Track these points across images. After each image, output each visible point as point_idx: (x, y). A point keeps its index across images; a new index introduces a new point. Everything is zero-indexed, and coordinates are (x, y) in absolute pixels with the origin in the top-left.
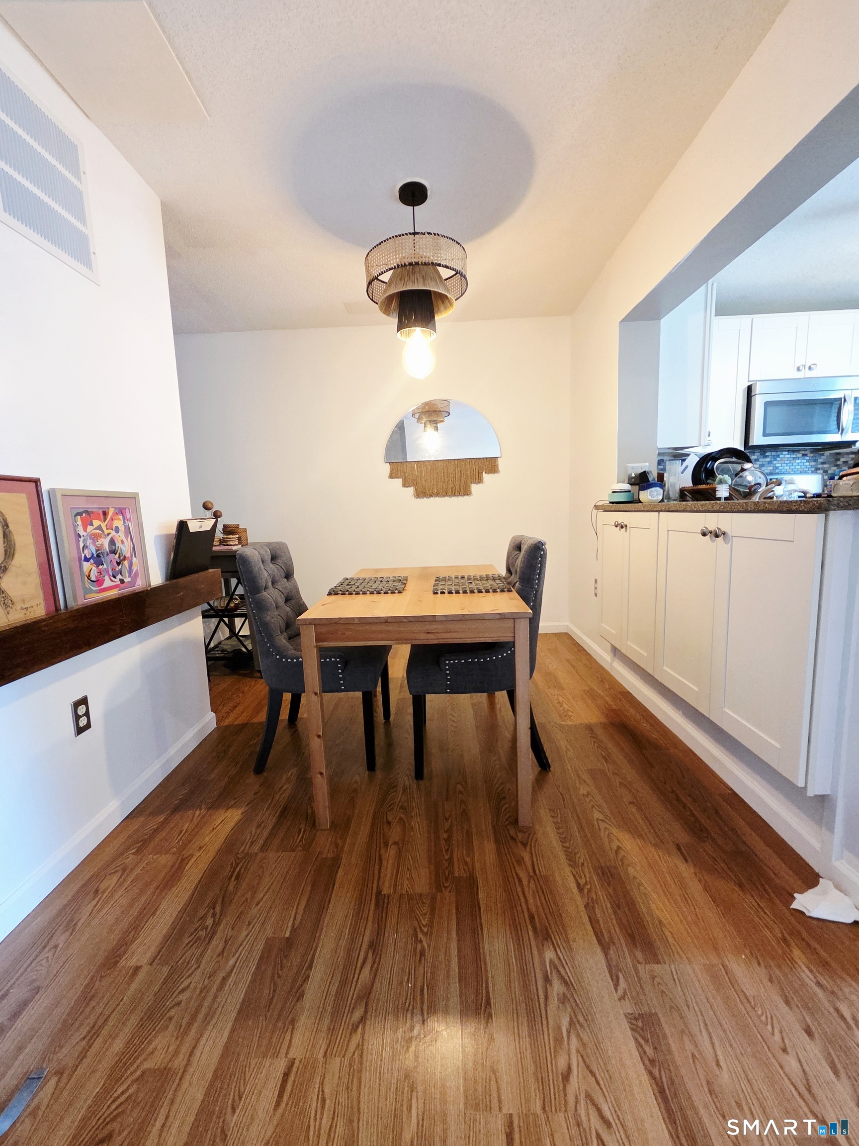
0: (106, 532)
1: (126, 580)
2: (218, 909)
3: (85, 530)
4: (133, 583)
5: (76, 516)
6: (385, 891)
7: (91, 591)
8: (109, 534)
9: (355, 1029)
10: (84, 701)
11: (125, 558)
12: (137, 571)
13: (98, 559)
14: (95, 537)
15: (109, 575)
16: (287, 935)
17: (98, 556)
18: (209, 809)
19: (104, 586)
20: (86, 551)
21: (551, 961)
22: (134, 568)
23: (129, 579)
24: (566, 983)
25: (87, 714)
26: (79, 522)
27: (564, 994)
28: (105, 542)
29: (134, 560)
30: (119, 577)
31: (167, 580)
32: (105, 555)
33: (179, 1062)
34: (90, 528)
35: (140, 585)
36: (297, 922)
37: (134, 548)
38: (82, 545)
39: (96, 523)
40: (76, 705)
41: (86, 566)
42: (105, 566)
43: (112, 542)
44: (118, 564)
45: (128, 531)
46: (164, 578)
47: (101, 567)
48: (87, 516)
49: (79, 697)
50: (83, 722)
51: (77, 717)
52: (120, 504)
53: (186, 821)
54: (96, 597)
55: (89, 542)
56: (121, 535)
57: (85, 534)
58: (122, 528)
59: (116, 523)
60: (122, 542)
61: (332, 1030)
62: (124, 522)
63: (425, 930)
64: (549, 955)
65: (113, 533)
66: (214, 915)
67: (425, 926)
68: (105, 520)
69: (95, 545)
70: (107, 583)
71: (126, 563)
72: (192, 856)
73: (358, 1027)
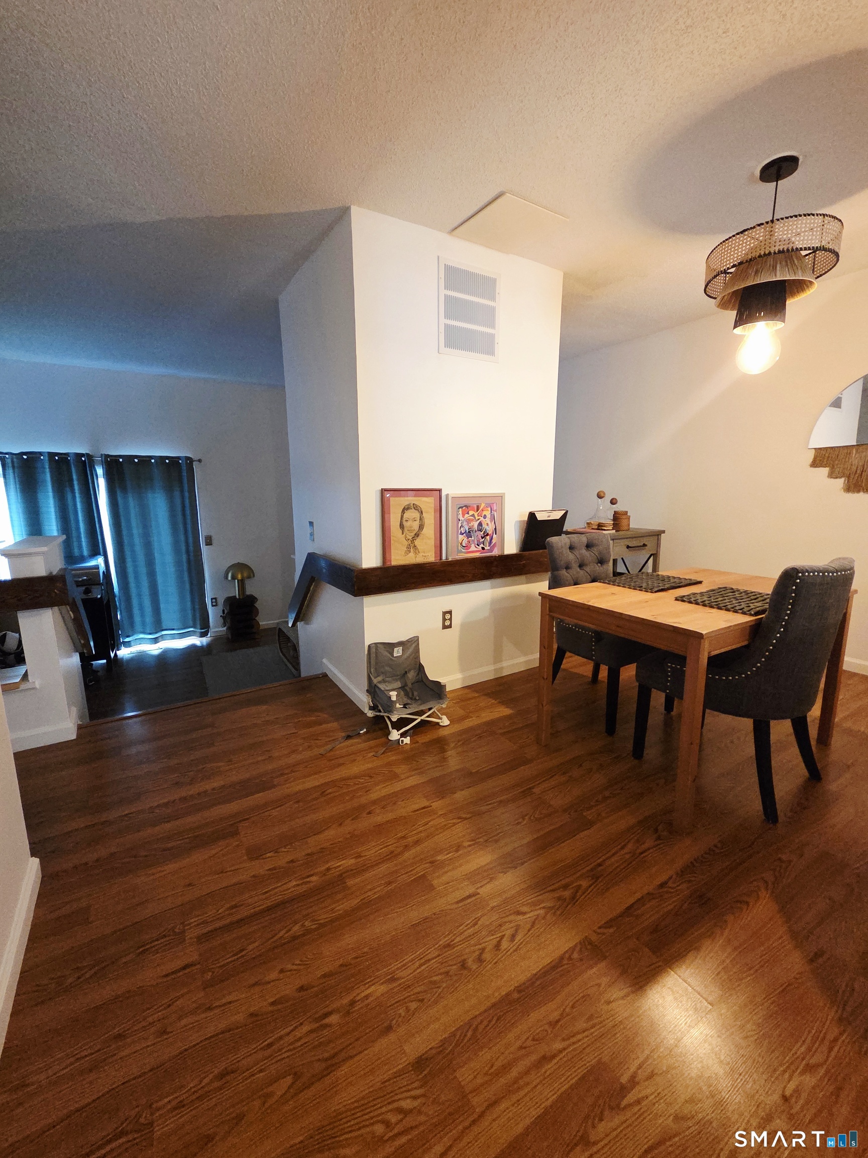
0: (477, 518)
1: (486, 548)
2: (459, 744)
3: (463, 517)
4: (491, 550)
5: (459, 508)
6: (534, 790)
7: (461, 552)
8: (478, 519)
9: (459, 818)
10: (450, 612)
11: (488, 535)
12: (495, 543)
13: (469, 534)
14: (469, 521)
15: (475, 544)
16: (474, 771)
17: (469, 532)
18: (499, 702)
19: (470, 550)
20: (462, 529)
21: (580, 886)
22: (494, 541)
23: (489, 548)
24: (573, 898)
25: (450, 619)
26: (460, 512)
27: (565, 899)
28: (476, 524)
29: (495, 536)
30: (482, 545)
31: (520, 551)
32: (474, 532)
33: (403, 776)
34: (466, 516)
35: (496, 552)
36: (481, 770)
37: (495, 529)
38: (460, 525)
39: (471, 513)
40: (444, 613)
41: (461, 537)
42: (473, 538)
43: (480, 524)
44: (482, 538)
45: (493, 518)
46: (519, 549)
47: (470, 539)
48: (466, 508)
49: (448, 609)
50: (447, 623)
51: (444, 620)
52: (489, 501)
53: (484, 702)
54: (463, 555)
55: (465, 524)
56: (488, 520)
57: (463, 519)
58: (489, 516)
59: (484, 513)
60: (487, 524)
61: (451, 811)
62: (491, 512)
63: (532, 818)
64: (584, 883)
65: (482, 519)
66: (456, 744)
67: (534, 817)
68: (477, 510)
69: (468, 524)
70: (473, 548)
71: (488, 538)
72: (471, 717)
73: (461, 819)
